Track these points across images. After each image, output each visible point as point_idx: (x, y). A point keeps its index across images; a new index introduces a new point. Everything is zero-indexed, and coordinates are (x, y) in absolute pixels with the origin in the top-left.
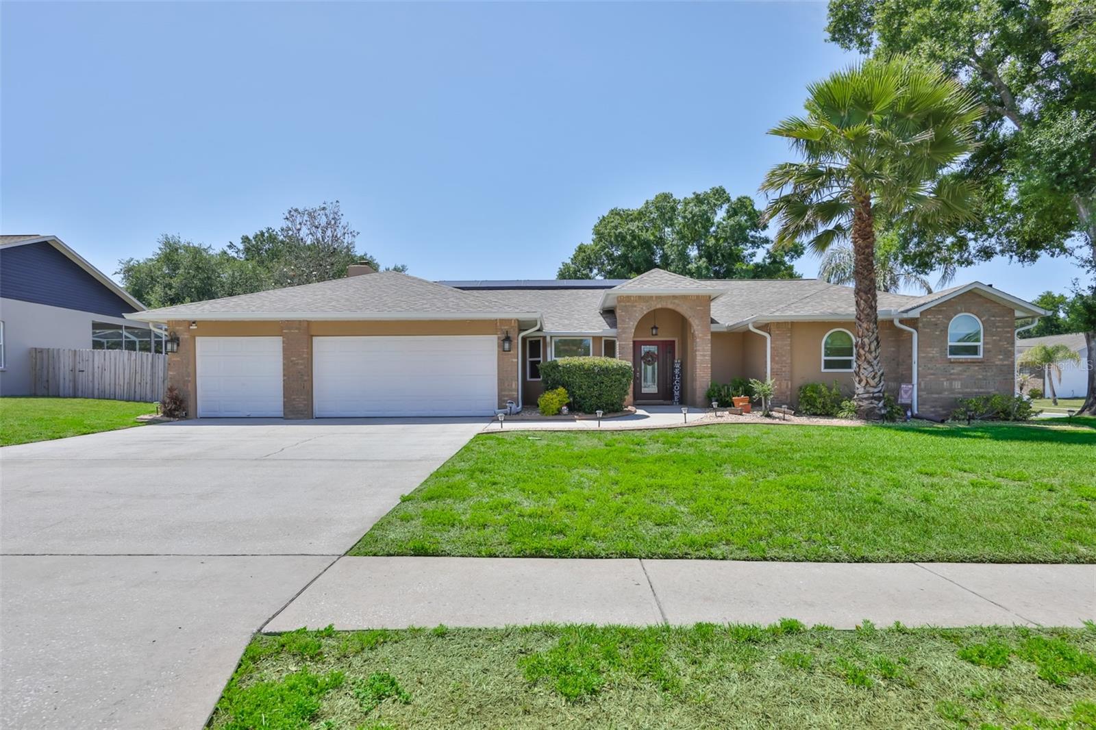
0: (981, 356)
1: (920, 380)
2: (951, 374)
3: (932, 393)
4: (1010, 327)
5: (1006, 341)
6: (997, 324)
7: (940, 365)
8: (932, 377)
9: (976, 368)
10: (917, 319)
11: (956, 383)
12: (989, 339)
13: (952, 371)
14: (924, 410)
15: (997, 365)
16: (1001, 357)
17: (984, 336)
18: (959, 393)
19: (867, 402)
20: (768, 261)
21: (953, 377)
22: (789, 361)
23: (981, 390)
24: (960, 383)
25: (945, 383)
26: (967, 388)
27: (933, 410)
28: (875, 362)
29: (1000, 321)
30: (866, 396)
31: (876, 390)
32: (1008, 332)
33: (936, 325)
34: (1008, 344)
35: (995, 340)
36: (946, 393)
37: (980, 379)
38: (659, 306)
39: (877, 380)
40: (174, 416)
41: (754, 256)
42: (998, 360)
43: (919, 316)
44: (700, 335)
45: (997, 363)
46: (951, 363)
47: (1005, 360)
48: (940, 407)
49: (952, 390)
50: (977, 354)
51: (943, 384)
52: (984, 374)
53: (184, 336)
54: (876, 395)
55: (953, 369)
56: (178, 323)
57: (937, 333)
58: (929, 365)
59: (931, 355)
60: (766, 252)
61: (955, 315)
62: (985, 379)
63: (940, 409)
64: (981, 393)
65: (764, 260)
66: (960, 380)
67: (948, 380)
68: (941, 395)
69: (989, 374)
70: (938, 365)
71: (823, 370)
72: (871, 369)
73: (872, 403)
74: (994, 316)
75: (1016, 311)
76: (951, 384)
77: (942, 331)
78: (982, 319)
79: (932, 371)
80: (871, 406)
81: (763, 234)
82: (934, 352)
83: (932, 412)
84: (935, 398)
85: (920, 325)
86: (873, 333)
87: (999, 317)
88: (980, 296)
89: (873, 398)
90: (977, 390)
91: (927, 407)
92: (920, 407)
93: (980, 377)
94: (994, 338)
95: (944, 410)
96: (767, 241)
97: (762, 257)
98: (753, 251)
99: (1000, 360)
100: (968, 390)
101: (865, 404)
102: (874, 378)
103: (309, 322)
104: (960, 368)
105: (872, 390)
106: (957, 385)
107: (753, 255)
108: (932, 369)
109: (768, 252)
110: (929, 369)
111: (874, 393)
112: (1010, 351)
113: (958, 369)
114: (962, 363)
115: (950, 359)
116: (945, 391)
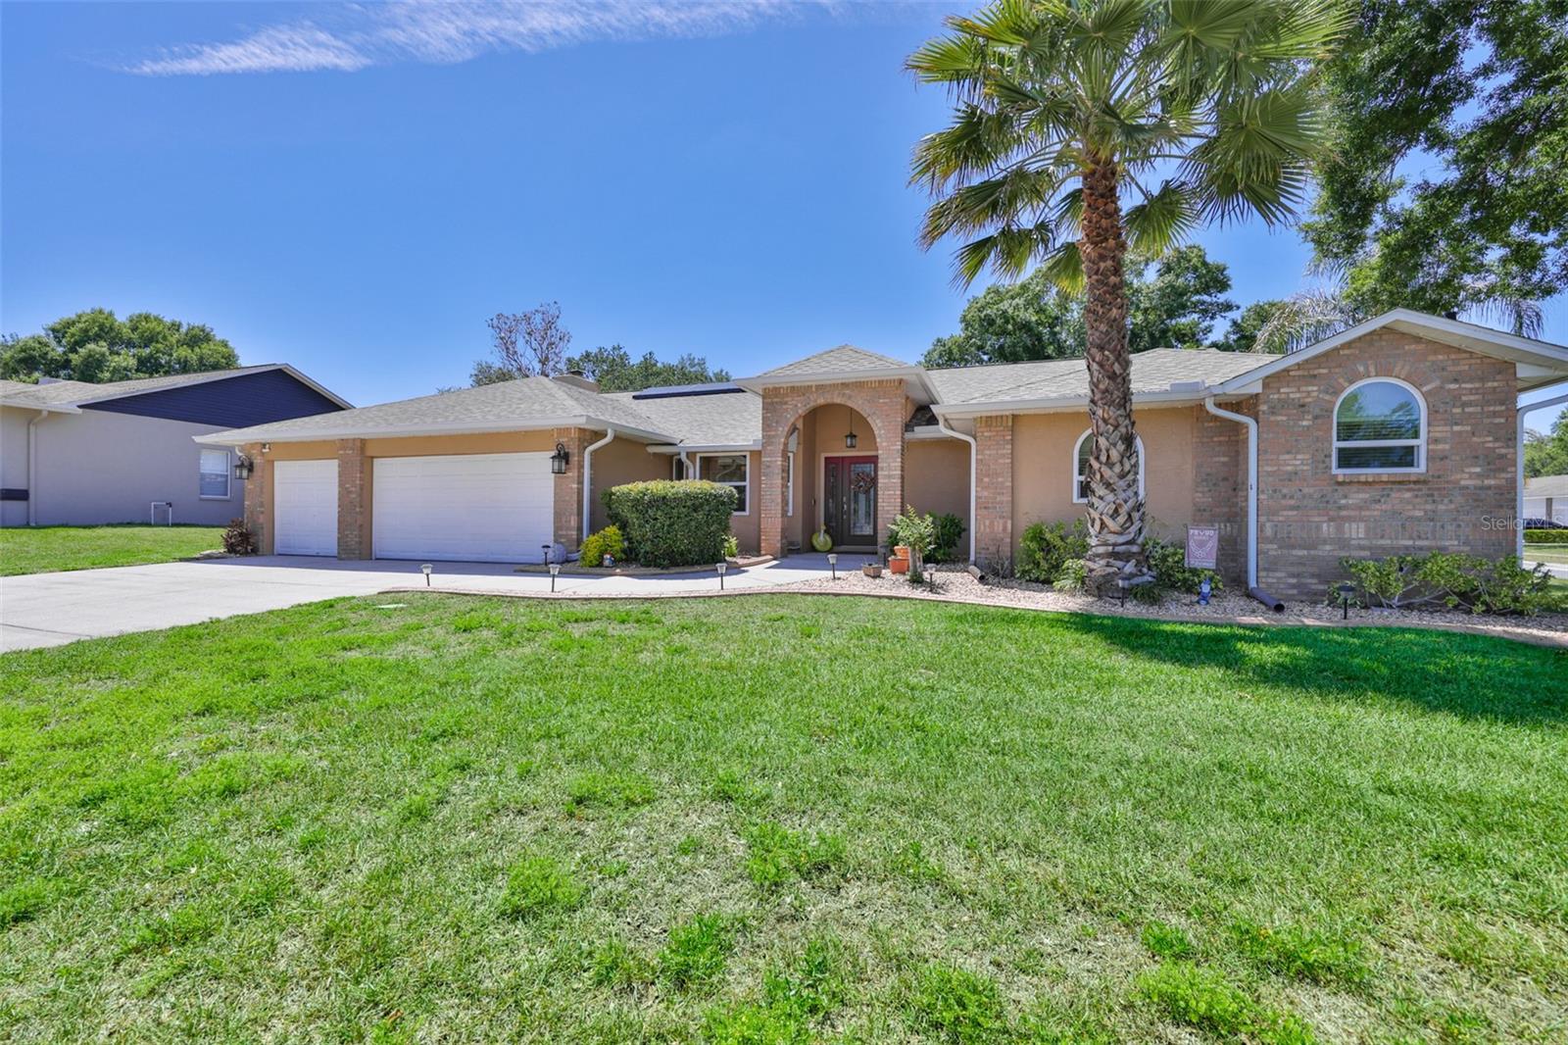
0: (1421, 467)
1: (1263, 519)
2: (1340, 508)
3: (1293, 547)
4: (1502, 403)
5: (1490, 433)
6: (1464, 398)
7: (1311, 490)
8: (1290, 513)
9: (1408, 495)
10: (1257, 395)
11: (1354, 526)
12: (1441, 431)
13: (1343, 502)
14: (1270, 580)
15: (1467, 488)
16: (1478, 470)
17: (1429, 425)
18: (1362, 548)
19: (1103, 562)
20: (1233, 337)
21: (1344, 513)
22: (1010, 484)
23: (1419, 543)
24: (1362, 525)
25: (1325, 525)
26: (1382, 537)
27: (1293, 581)
28: (1122, 483)
29: (1471, 391)
30: (1101, 550)
31: (1121, 539)
32: (1495, 414)
33: (1303, 406)
34: (1496, 440)
35: (1460, 433)
36: (1328, 547)
37: (1419, 519)
38: (821, 401)
39: (1121, 519)
40: (236, 552)
41: (1210, 331)
42: (1469, 476)
43: (1257, 388)
44: (884, 444)
45: (1463, 483)
46: (1339, 484)
47: (1488, 477)
48: (1313, 576)
49: (1343, 543)
50: (1411, 464)
51: (1318, 528)
52: (1429, 507)
53: (258, 461)
54: (1117, 549)
55: (1346, 497)
56: (253, 445)
57: (1305, 423)
58: (1285, 491)
59: (1289, 468)
60: (1230, 324)
61: (1351, 382)
62: (1432, 520)
63: (1315, 581)
64: (1421, 549)
65: (1226, 337)
66: (1361, 519)
67: (1331, 520)
68: (1312, 552)
69: (1441, 507)
70: (1306, 490)
71: (1076, 499)
72: (1110, 497)
73: (1108, 565)
74: (1456, 381)
75: (1518, 365)
76: (1340, 529)
77: (1316, 417)
78: (1424, 389)
79: (1292, 502)
80: (1110, 570)
81: (1222, 298)
82: (1297, 461)
83: (1293, 586)
84: (1301, 557)
85: (1264, 408)
86: (1116, 427)
87: (1471, 381)
88: (1418, 339)
89: (1115, 555)
90: (1410, 543)
91: (1278, 574)
92: (1262, 574)
93: (1419, 514)
94: (1456, 428)
95: (1320, 583)
96: (1228, 307)
97: (1223, 332)
98: (1206, 324)
99: (1471, 476)
100: (1386, 542)
101: (1099, 567)
102: (1116, 513)
103: (363, 442)
104: (1361, 496)
105: (1112, 539)
106: (1356, 532)
107: (1208, 330)
108: (1292, 497)
109: (1235, 323)
110: (1284, 496)
111: (1115, 545)
112: (1502, 457)
113: (1357, 497)
114: (1366, 483)
115: (1336, 476)
116: (1325, 542)
